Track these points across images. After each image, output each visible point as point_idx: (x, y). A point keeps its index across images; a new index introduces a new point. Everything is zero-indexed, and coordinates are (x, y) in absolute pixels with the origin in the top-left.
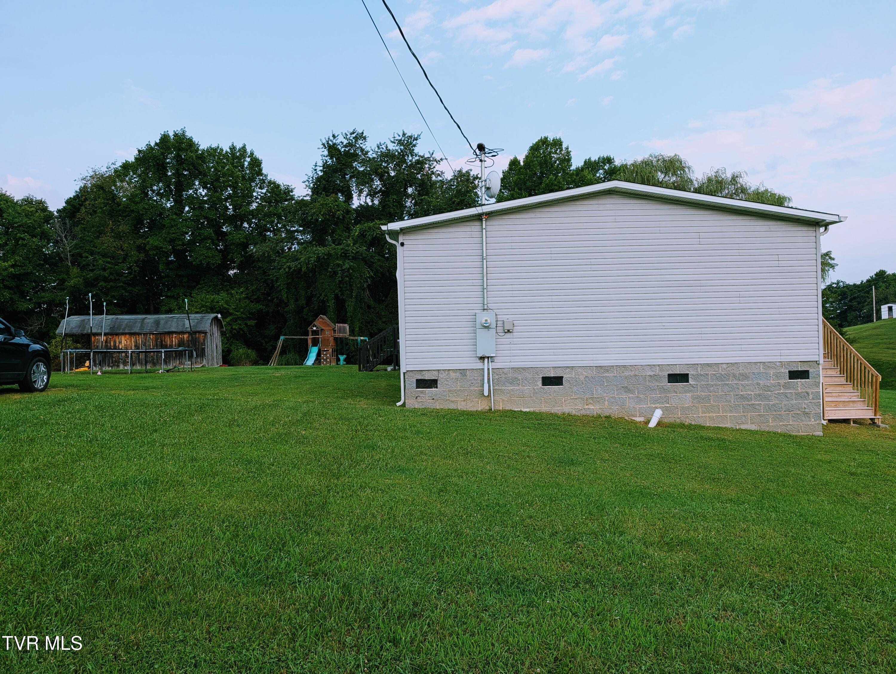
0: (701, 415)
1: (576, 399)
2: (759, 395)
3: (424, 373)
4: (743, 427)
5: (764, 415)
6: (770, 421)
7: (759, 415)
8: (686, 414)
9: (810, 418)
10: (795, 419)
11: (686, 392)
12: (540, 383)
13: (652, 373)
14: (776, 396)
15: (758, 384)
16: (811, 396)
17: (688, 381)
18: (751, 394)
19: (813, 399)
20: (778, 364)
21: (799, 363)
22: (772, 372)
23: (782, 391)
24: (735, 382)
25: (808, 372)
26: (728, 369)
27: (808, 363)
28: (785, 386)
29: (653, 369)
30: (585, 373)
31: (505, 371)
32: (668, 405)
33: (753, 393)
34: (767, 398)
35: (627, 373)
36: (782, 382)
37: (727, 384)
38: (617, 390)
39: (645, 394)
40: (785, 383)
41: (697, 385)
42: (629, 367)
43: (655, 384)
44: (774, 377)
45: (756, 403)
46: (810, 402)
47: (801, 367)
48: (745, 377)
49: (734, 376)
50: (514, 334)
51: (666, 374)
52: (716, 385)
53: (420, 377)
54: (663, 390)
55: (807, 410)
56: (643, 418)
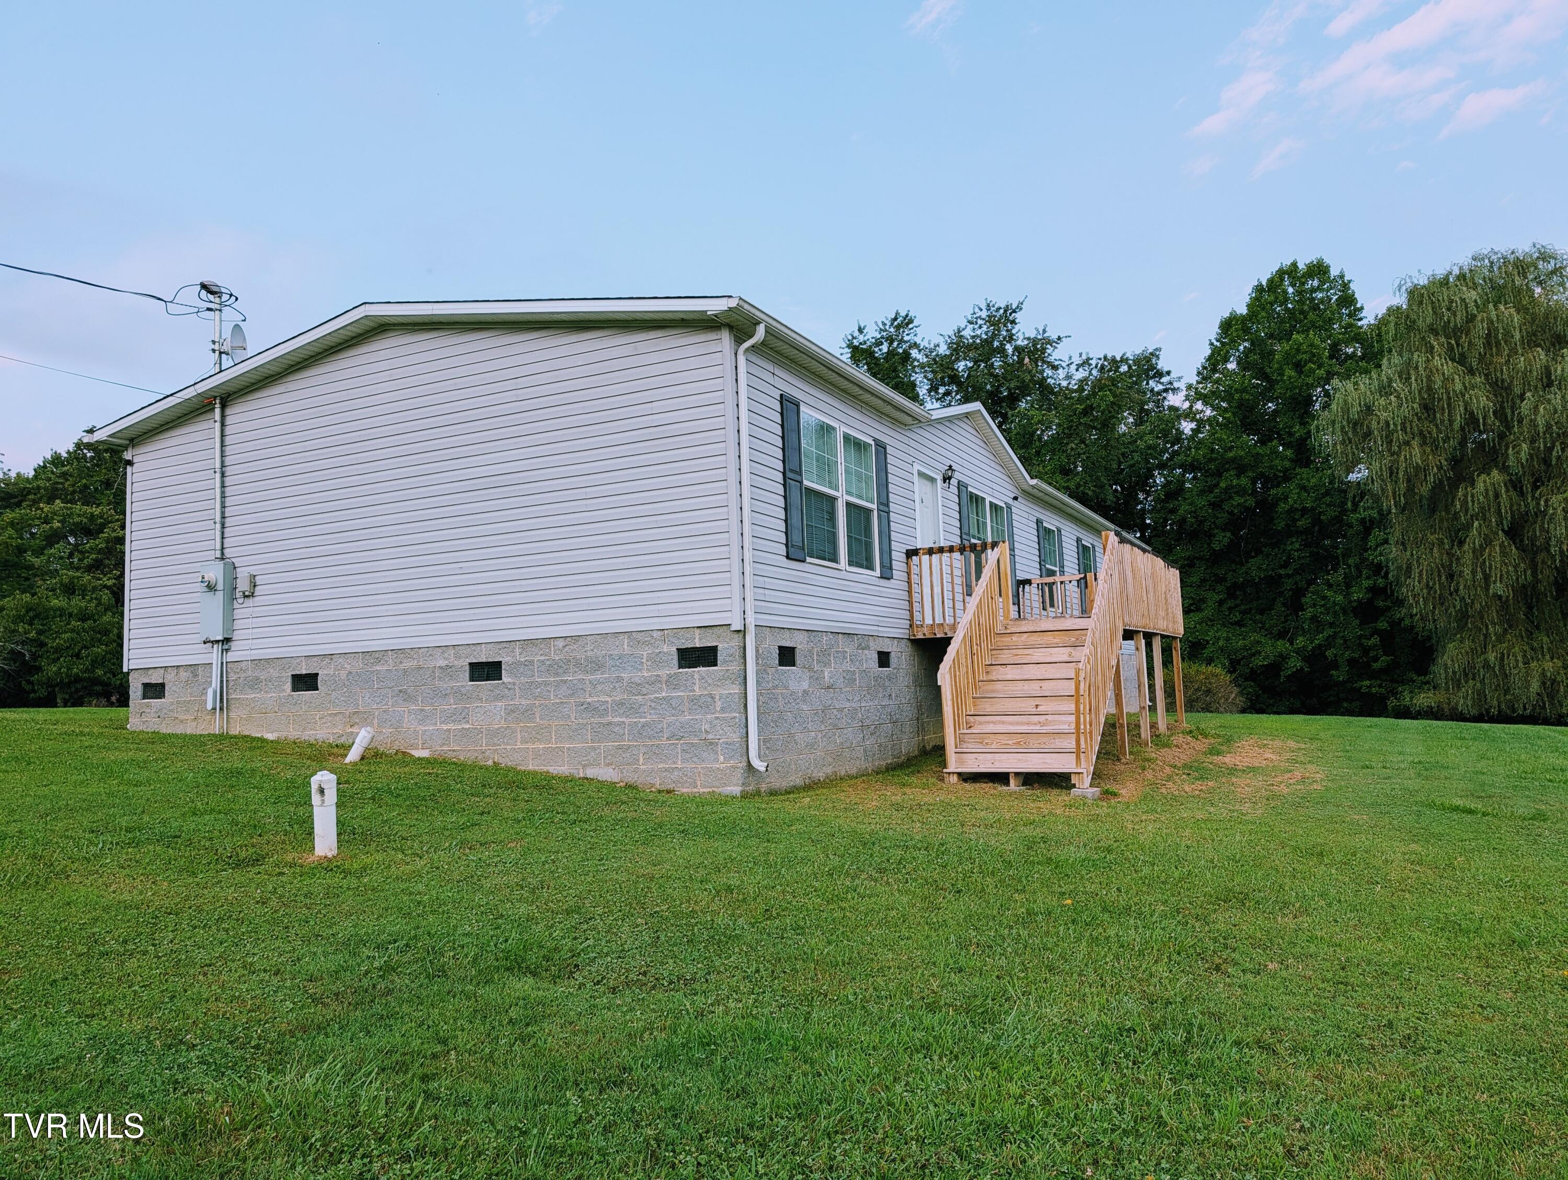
0: (519, 745)
1: (335, 714)
2: (622, 704)
3: (150, 672)
4: (591, 773)
5: (629, 747)
6: (641, 761)
7: (620, 748)
8: (495, 745)
9: (717, 753)
10: (688, 756)
11: (497, 698)
12: (288, 686)
13: (442, 663)
14: (653, 705)
15: (620, 679)
16: (719, 705)
17: (501, 679)
18: (607, 702)
19: (723, 710)
20: (655, 634)
21: (697, 631)
22: (645, 652)
23: (664, 694)
24: (580, 677)
25: (714, 650)
26: (567, 649)
27: (716, 629)
28: (672, 683)
29: (446, 655)
30: (348, 667)
31: (243, 665)
32: (467, 726)
33: (609, 700)
34: (633, 709)
35: (408, 664)
36: (664, 673)
37: (565, 682)
38: (393, 697)
39: (432, 705)
40: (670, 676)
41: (514, 684)
42: (409, 651)
43: (446, 685)
44: (649, 663)
45: (616, 720)
46: (717, 718)
47: (700, 639)
48: (597, 665)
49: (578, 664)
50: (256, 599)
51: (465, 663)
52: (546, 684)
53: (147, 681)
54: (458, 694)
55: (710, 736)
56: (427, 751)
